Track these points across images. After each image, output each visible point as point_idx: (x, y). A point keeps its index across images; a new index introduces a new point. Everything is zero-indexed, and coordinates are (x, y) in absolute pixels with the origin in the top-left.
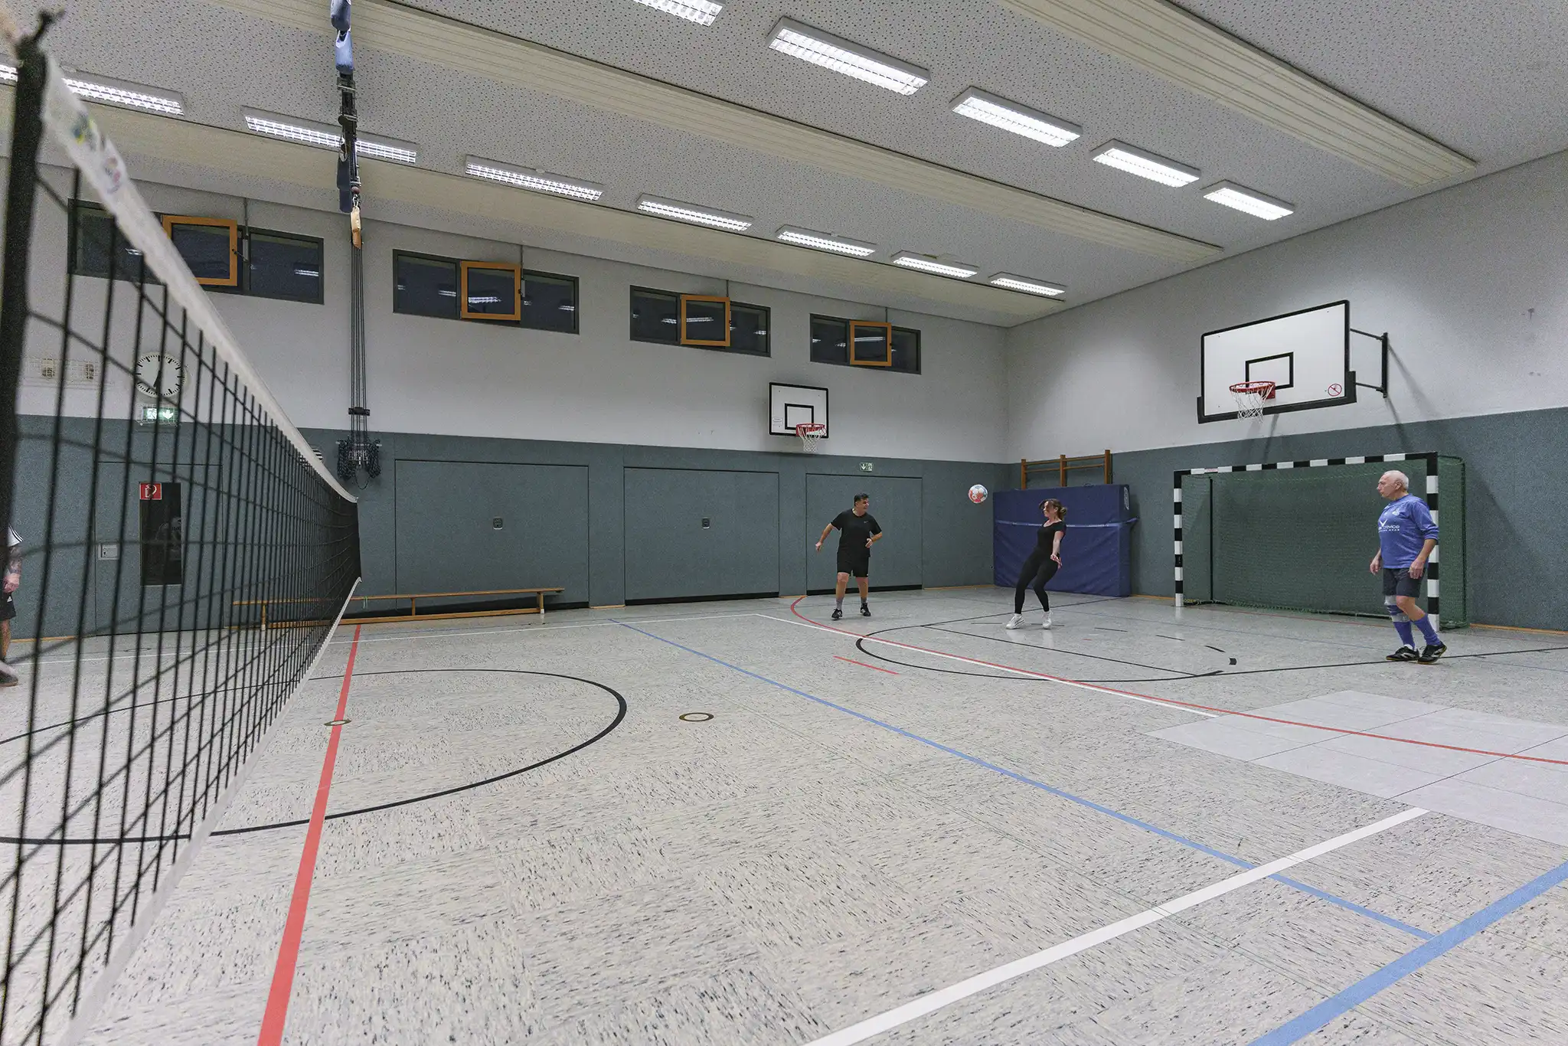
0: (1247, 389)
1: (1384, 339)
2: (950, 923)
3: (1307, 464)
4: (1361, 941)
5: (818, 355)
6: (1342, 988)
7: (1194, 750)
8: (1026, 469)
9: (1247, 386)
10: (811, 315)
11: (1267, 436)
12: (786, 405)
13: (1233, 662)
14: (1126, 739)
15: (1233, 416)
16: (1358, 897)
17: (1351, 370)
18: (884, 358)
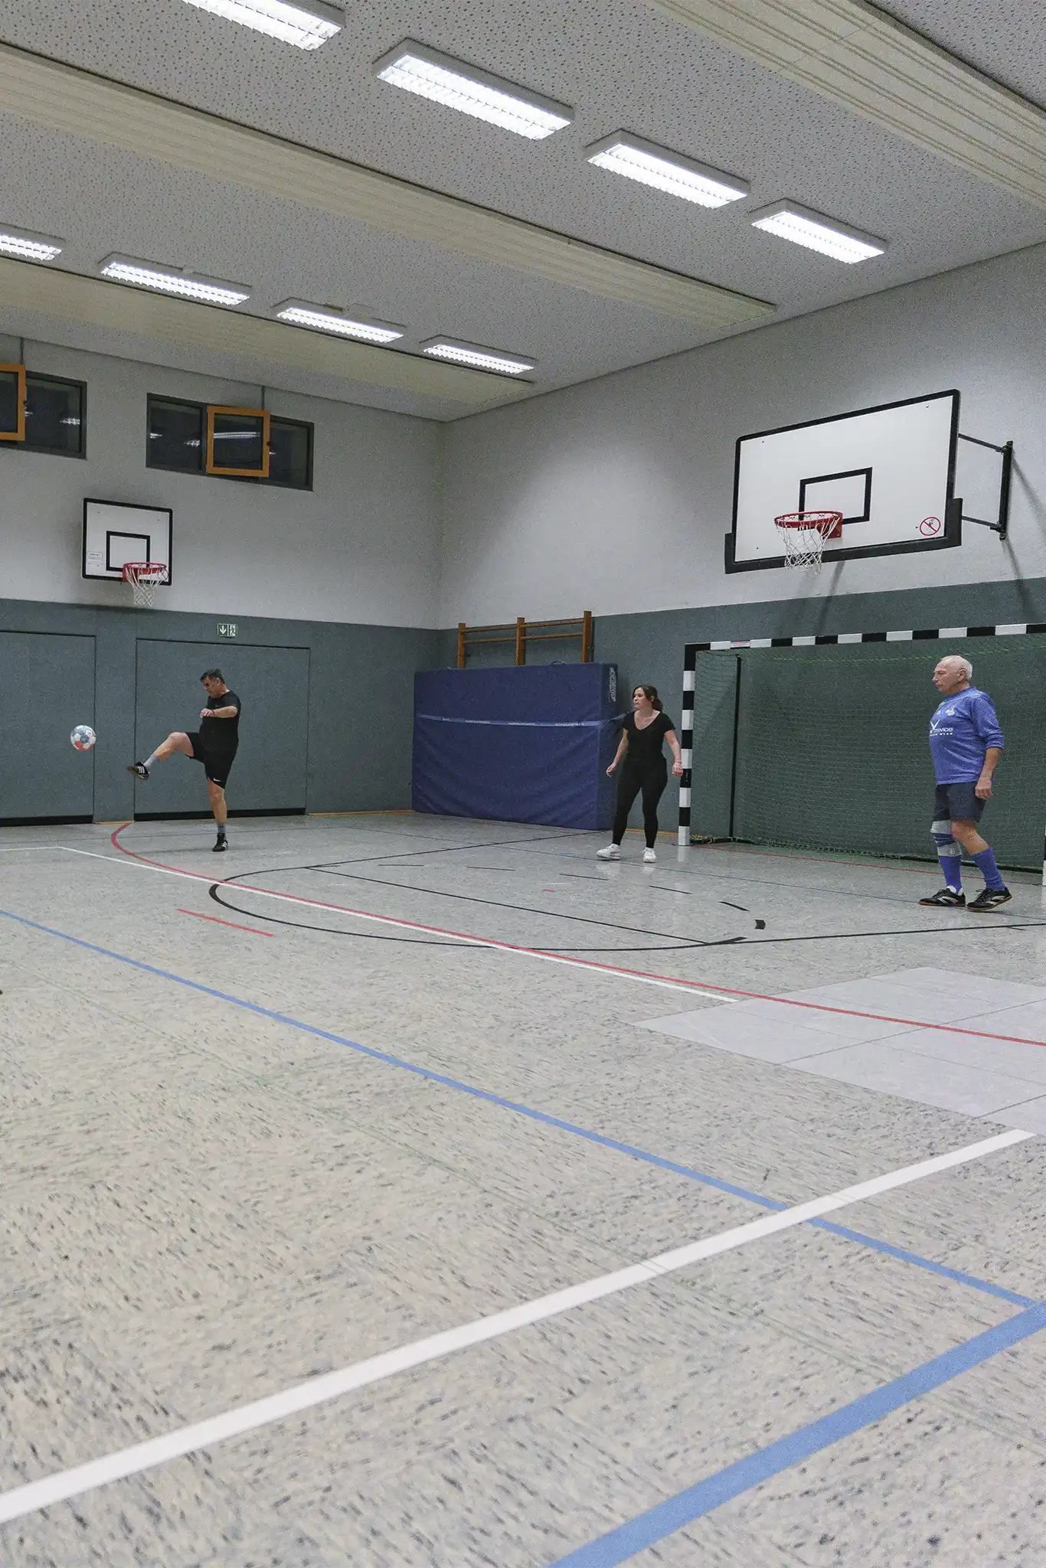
0: (799, 522)
1: (1008, 452)
2: (353, 1280)
3: (882, 637)
4: (934, 1307)
5: (159, 457)
6: (906, 1370)
7: (702, 1048)
8: (464, 639)
9: (801, 517)
10: (149, 395)
11: (826, 594)
12: (109, 534)
13: (761, 925)
14: (605, 1030)
15: (777, 562)
16: (930, 1249)
17: (956, 496)
18: (257, 464)
